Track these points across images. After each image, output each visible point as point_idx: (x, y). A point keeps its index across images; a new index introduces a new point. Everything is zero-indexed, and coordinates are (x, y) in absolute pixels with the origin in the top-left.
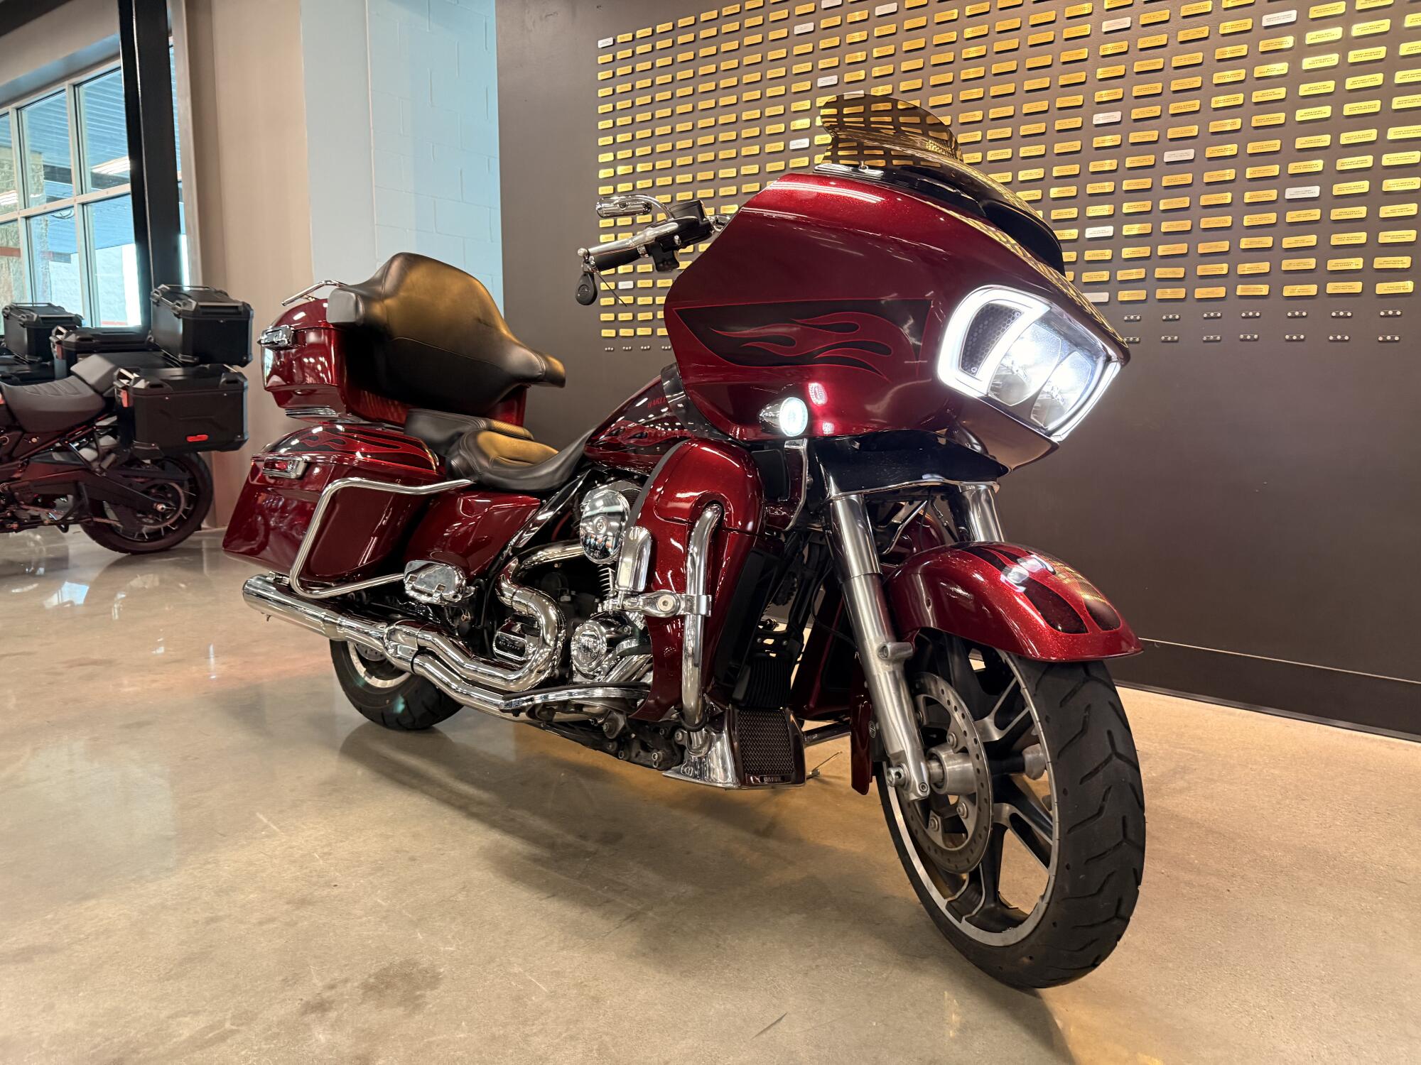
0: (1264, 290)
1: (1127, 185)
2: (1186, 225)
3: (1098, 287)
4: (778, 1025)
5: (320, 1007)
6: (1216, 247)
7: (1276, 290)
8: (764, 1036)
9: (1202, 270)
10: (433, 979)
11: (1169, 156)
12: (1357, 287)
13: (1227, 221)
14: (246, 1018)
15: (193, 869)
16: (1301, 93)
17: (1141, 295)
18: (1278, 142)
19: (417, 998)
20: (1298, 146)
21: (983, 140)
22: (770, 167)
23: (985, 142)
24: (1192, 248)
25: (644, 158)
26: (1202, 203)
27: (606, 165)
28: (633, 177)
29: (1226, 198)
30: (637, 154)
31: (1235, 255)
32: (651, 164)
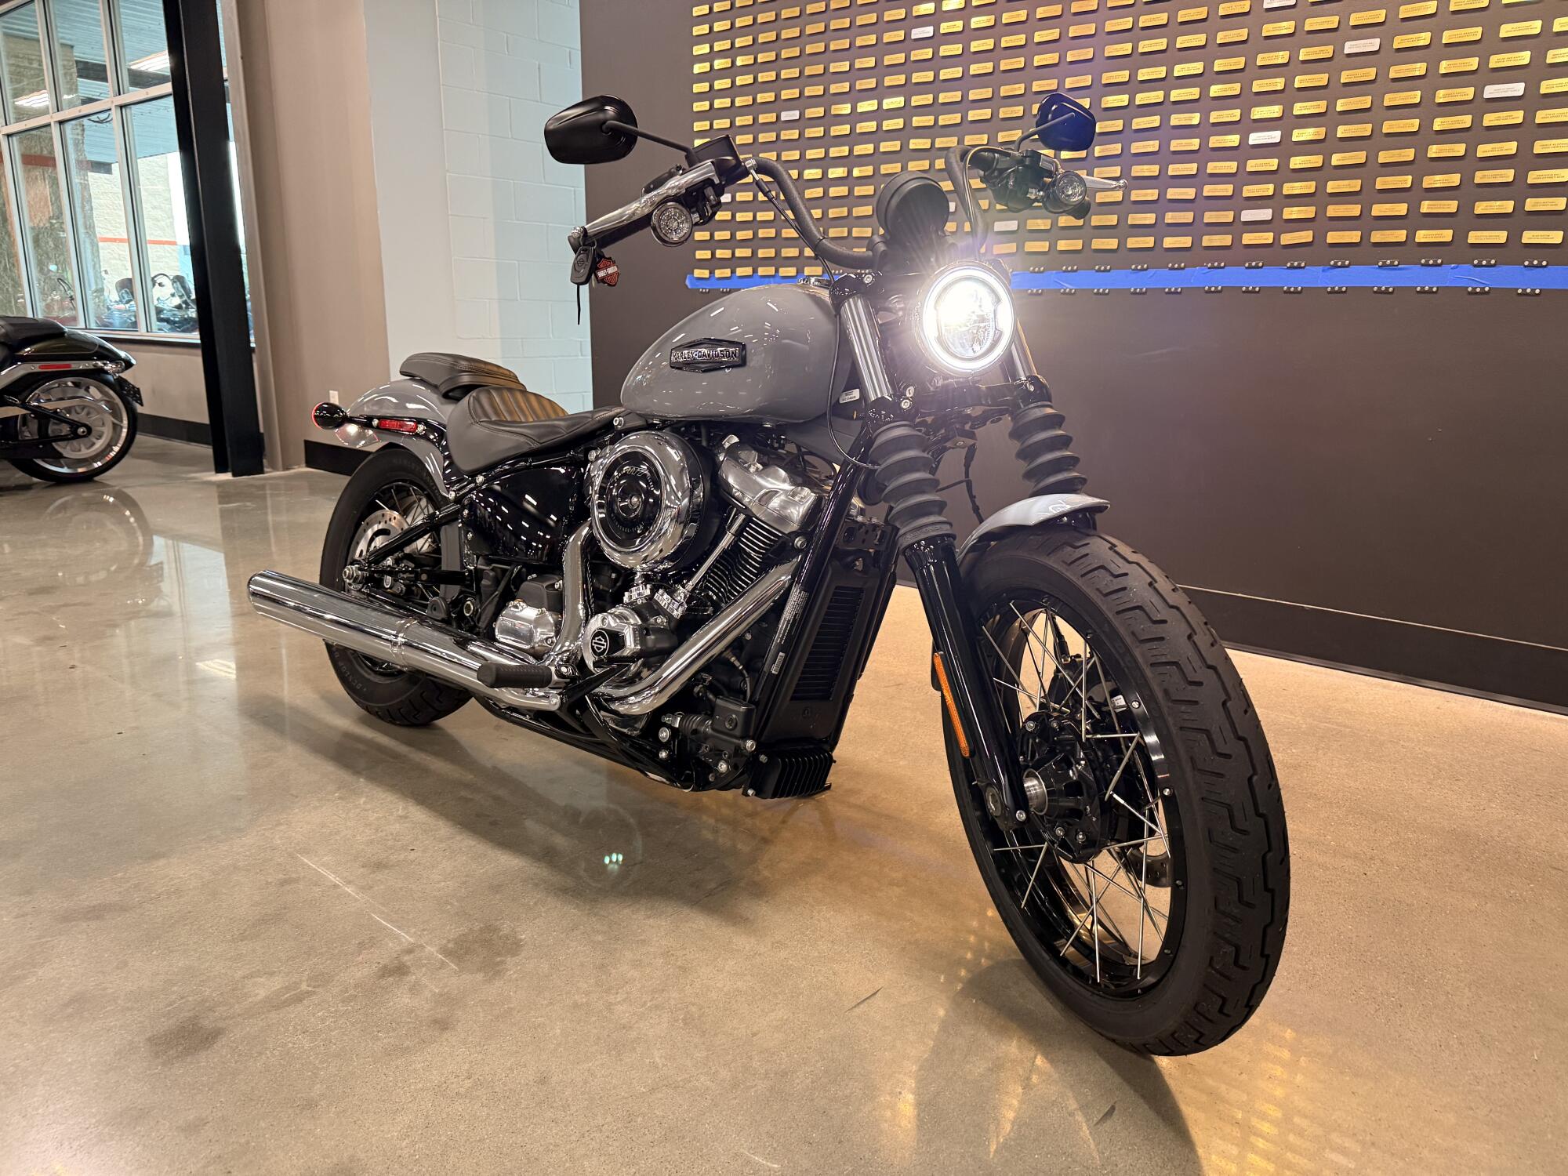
0: (1452, 206)
1: (1300, 81)
2: (1366, 129)
3: (1260, 202)
4: (872, 999)
5: (398, 970)
6: (1400, 155)
7: (1466, 207)
8: (856, 1010)
9: (1382, 183)
10: (514, 947)
11: (1350, 47)
13: (1413, 125)
14: (321, 980)
15: (264, 830)
17: (1308, 212)
18: (1479, 30)
19: (498, 964)
20: (1502, 34)
21: (1136, 27)
22: (888, 60)
23: (1136, 31)
24: (1372, 157)
25: (744, 50)
26: (1387, 103)
27: (701, 58)
28: (731, 71)
29: (1415, 97)
30: (737, 45)
31: (1421, 166)
32: (753, 57)
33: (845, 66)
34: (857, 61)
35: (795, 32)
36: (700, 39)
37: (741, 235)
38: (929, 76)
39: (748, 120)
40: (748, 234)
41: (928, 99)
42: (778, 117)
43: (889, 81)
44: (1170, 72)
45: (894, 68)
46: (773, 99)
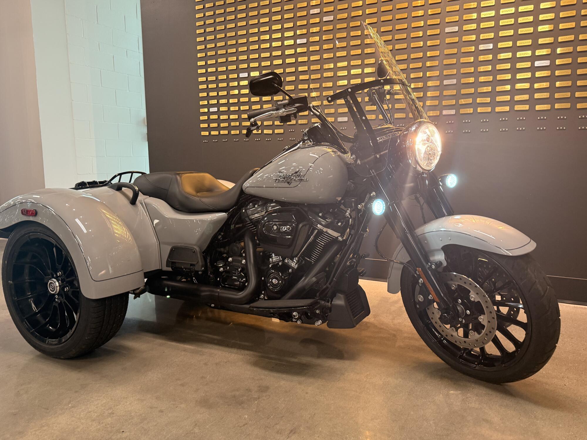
0: (526, 107)
1: (463, 60)
2: (490, 78)
3: (450, 107)
6: (505, 88)
7: (532, 107)
9: (498, 99)
11: (482, 47)
12: (568, 105)
13: (509, 76)
16: (540, 19)
17: (471, 111)
18: (531, 41)
20: (539, 43)
21: (393, 39)
22: (287, 52)
23: (393, 41)
24: (494, 89)
25: (221, 48)
26: (497, 68)
27: (201, 51)
28: (216, 56)
29: (508, 66)
30: (218, 46)
31: (514, 92)
32: (225, 51)
33: (267, 55)
34: (273, 52)
35: (245, 40)
36: (201, 43)
37: (222, 125)
38: (305, 59)
39: (224, 77)
40: (226, 125)
41: (305, 68)
42: (238, 76)
43: (288, 61)
44: (409, 56)
45: (290, 56)
46: (236, 68)
